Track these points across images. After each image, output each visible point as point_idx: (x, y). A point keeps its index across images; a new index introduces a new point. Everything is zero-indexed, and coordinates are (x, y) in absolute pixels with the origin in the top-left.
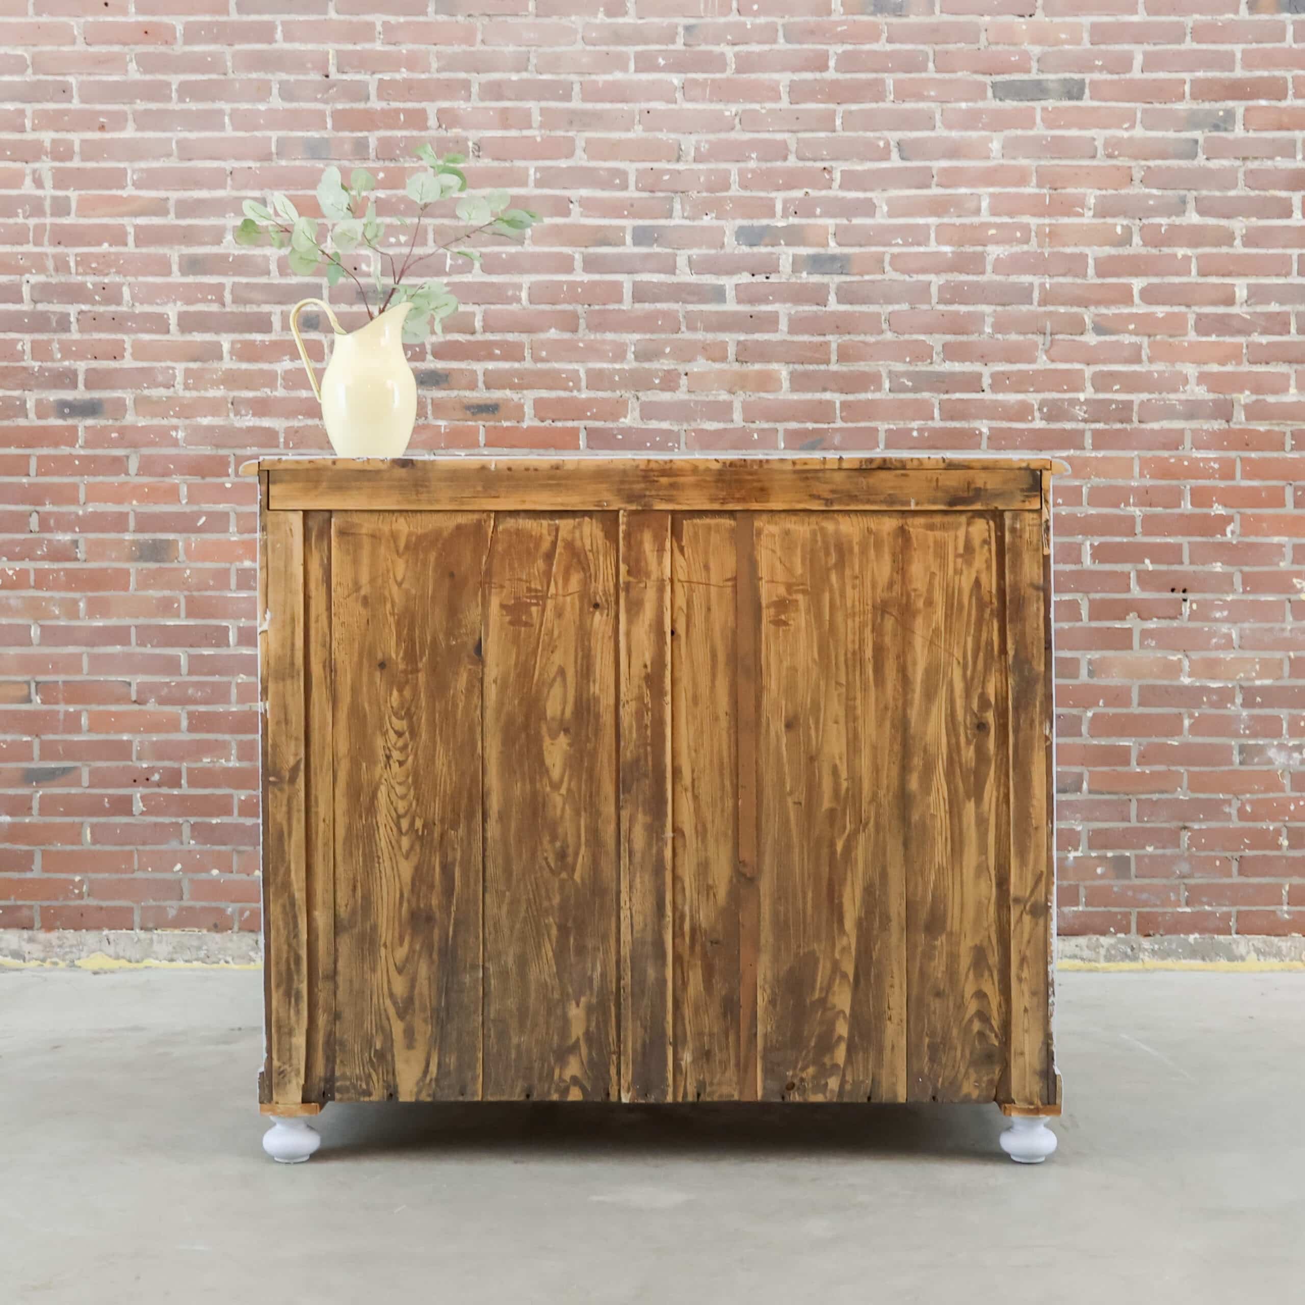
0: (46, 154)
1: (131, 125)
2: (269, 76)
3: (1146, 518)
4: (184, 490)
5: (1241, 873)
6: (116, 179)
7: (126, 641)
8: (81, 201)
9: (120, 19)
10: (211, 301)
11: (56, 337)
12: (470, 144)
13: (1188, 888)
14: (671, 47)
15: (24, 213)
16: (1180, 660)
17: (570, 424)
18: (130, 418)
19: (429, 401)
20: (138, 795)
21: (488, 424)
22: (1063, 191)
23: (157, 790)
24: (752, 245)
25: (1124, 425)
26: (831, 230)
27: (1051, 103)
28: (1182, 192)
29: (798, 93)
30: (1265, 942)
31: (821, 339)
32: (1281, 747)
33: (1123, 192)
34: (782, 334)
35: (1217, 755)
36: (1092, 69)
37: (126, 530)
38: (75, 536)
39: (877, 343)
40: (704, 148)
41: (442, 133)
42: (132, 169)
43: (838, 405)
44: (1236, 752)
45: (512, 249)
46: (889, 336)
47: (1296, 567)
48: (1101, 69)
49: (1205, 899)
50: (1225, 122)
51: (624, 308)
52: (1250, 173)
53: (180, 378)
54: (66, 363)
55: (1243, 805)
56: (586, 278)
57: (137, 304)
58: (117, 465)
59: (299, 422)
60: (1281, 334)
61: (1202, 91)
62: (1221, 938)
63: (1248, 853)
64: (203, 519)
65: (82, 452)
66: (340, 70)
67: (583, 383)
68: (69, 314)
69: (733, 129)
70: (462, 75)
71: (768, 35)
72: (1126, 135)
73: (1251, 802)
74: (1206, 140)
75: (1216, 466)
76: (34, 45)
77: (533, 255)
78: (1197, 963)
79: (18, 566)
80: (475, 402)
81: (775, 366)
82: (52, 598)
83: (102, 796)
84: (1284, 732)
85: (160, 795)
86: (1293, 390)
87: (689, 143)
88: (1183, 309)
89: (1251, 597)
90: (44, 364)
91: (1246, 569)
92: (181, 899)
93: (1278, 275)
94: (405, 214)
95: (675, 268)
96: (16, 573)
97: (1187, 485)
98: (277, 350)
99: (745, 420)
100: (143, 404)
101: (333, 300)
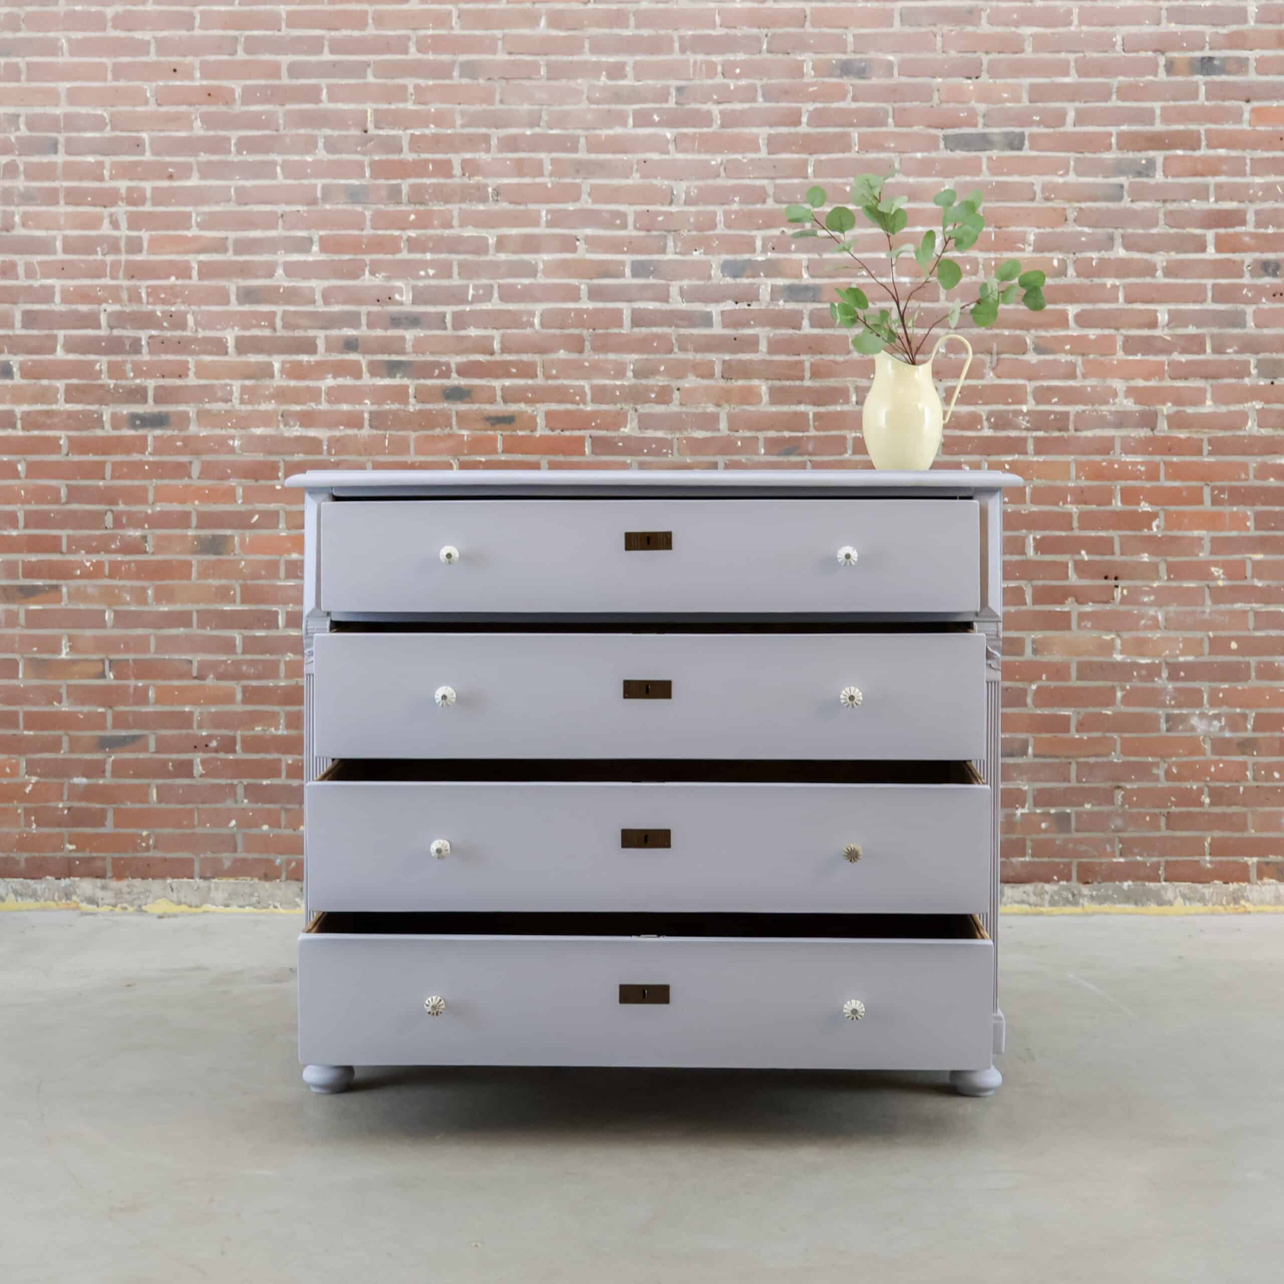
0: (122, 200)
1: (195, 173)
2: (316, 132)
3: (1082, 515)
4: (240, 491)
5: (1168, 827)
6: (183, 221)
7: (188, 624)
8: (152, 240)
9: (187, 83)
10: (264, 326)
11: (130, 358)
12: (490, 190)
13: (1121, 841)
14: (665, 106)
15: (102, 250)
16: (1113, 639)
17: (577, 433)
18: (193, 429)
19: (454, 413)
20: (198, 760)
21: (505, 433)
22: (1007, 229)
23: (214, 755)
24: (735, 276)
25: (1062, 433)
26: (805, 264)
27: (995, 153)
28: (1110, 230)
29: (775, 144)
30: (1190, 888)
31: (796, 358)
32: (1202, 716)
33: (1059, 230)
34: (762, 353)
35: (1146, 723)
36: (1032, 123)
37: (188, 527)
38: (145, 532)
39: (846, 362)
40: (694, 192)
41: (466, 180)
42: (196, 213)
43: (811, 416)
44: (1163, 721)
45: (526, 281)
46: (855, 355)
47: (1214, 558)
48: (1038, 124)
49: (1136, 850)
50: (1148, 169)
51: (623, 331)
52: (1169, 214)
53: (236, 394)
54: (138, 381)
55: (1170, 767)
56: (591, 305)
57: (200, 330)
58: (182, 470)
59: (341, 432)
60: (1198, 353)
61: (1129, 142)
62: (1151, 885)
63: (1174, 809)
64: (256, 517)
65: (151, 459)
66: (377, 127)
67: (589, 397)
68: (140, 339)
69: (718, 176)
70: (483, 130)
71: (749, 95)
72: (1061, 180)
73: (1178, 765)
74: (1131, 184)
75: (1143, 469)
76: (112, 106)
77: (544, 286)
78: (1130, 908)
79: (95, 558)
80: (493, 414)
81: (755, 382)
82: (123, 586)
83: (167, 761)
84: (1205, 701)
85: (217, 759)
86: (1209, 402)
87: (680, 188)
88: (1112, 331)
89: (1175, 584)
90: (119, 382)
91: (1170, 559)
92: (235, 850)
93: (1195, 302)
94: (433, 251)
95: (668, 296)
96: (93, 564)
97: (1119, 485)
98: (319, 370)
99: (730, 429)
100: (204, 417)
101: (370, 326)
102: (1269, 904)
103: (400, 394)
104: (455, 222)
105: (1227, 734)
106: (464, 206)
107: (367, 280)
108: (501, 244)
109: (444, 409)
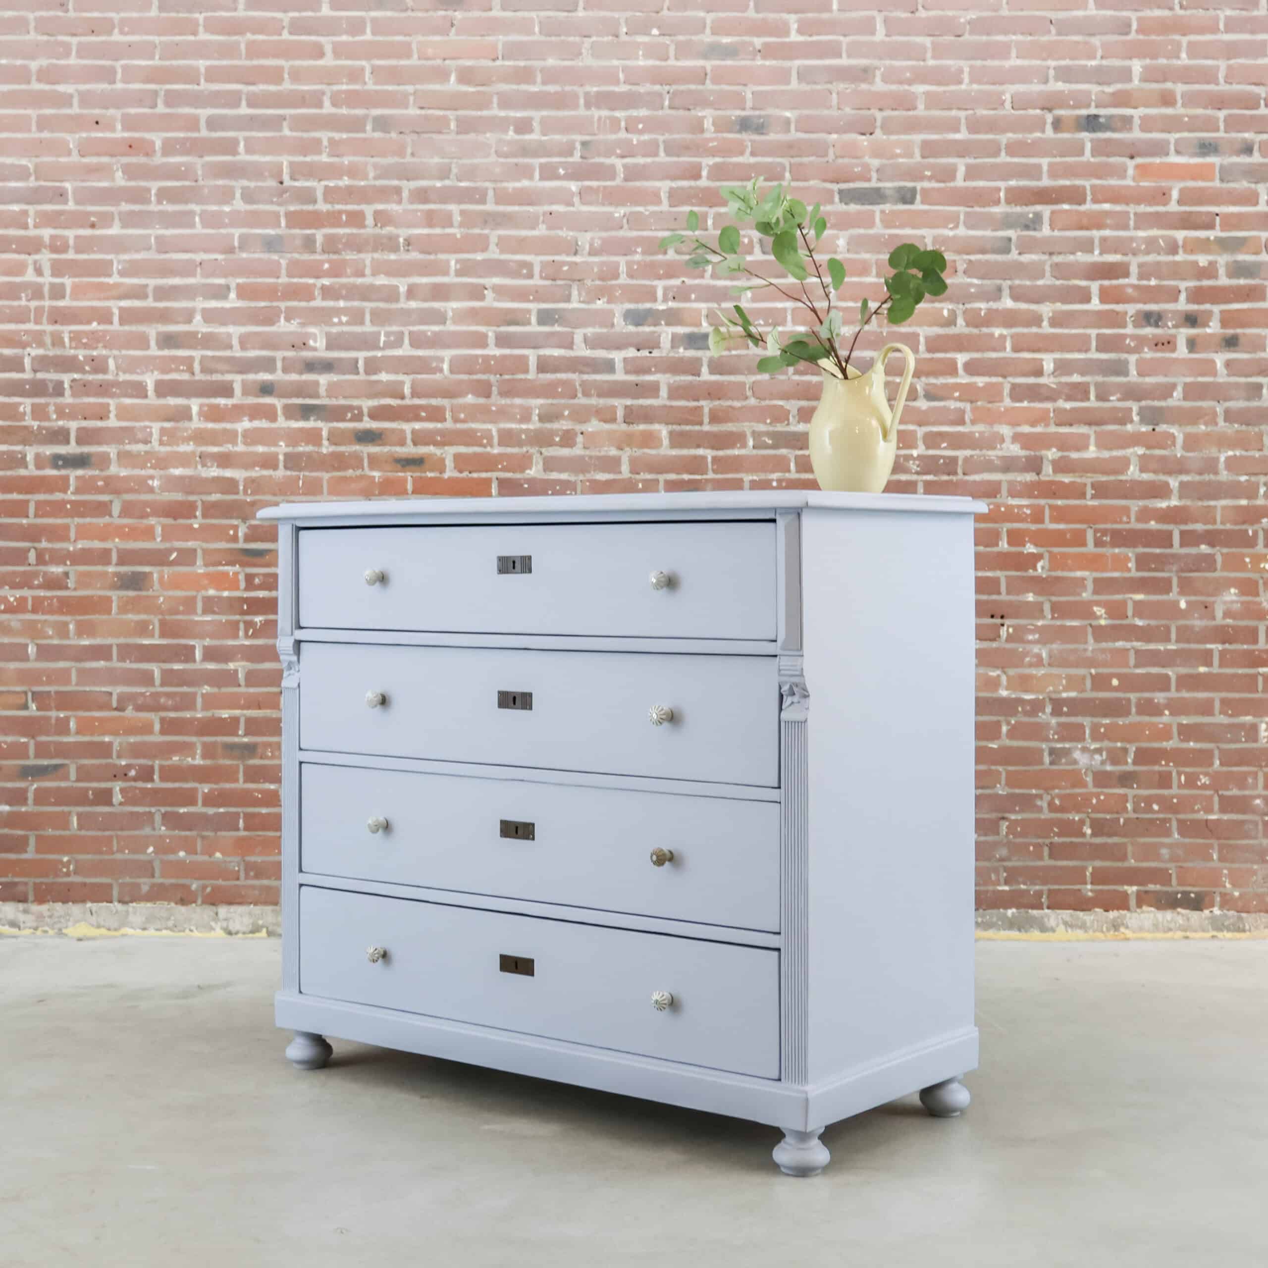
0: (45, 247)
1: (117, 223)
2: (232, 183)
4: (159, 530)
5: (1052, 856)
6: (103, 269)
7: (108, 658)
8: (75, 287)
9: (109, 135)
10: (183, 371)
11: (52, 400)
12: (401, 240)
13: (1006, 869)
14: (570, 160)
15: (27, 296)
16: (999, 676)
17: (484, 475)
18: (114, 469)
19: (365, 455)
20: (118, 789)
21: (415, 475)
23: (133, 784)
24: (637, 324)
25: (951, 477)
26: (704, 312)
27: (887, 207)
28: (998, 282)
29: (676, 198)
30: (1071, 916)
31: (695, 404)
32: (1085, 750)
34: (662, 399)
35: (1030, 757)
36: (922, 178)
37: (108, 563)
38: (66, 569)
39: (743, 407)
40: (597, 243)
41: (377, 231)
42: (118, 261)
43: (709, 460)
44: (1046, 754)
45: (436, 328)
46: (752, 401)
47: (1096, 598)
48: (930, 179)
49: (1020, 879)
50: (1035, 223)
51: (530, 377)
52: (1056, 266)
53: (156, 436)
54: (61, 423)
55: (1053, 799)
56: (498, 352)
57: (120, 373)
58: (103, 509)
59: (257, 472)
60: (1082, 400)
61: (1017, 197)
62: (1035, 912)
63: (1057, 839)
64: (175, 555)
65: (73, 498)
66: (293, 178)
67: (496, 440)
68: (63, 382)
69: (621, 228)
70: (395, 183)
71: (651, 149)
72: (951, 233)
73: (1061, 797)
74: (1018, 237)
75: (1028, 512)
76: (37, 156)
77: (454, 333)
78: (1014, 934)
79: (18, 593)
80: (404, 456)
81: (656, 427)
82: (45, 621)
83: (87, 789)
84: (1087, 736)
85: (136, 788)
86: (1092, 448)
87: (585, 239)
88: (1000, 379)
89: (1059, 623)
90: (42, 424)
91: (1054, 599)
92: (153, 876)
93: (1079, 351)
94: (345, 298)
95: (572, 343)
96: (16, 599)
97: (1005, 527)
98: (237, 412)
99: (631, 472)
100: (125, 458)
101: (285, 370)
102: (1149, 931)
103: (313, 437)
104: (368, 271)
105: (1109, 768)
106: (376, 256)
107: (283, 326)
108: (411, 293)
109: (355, 451)
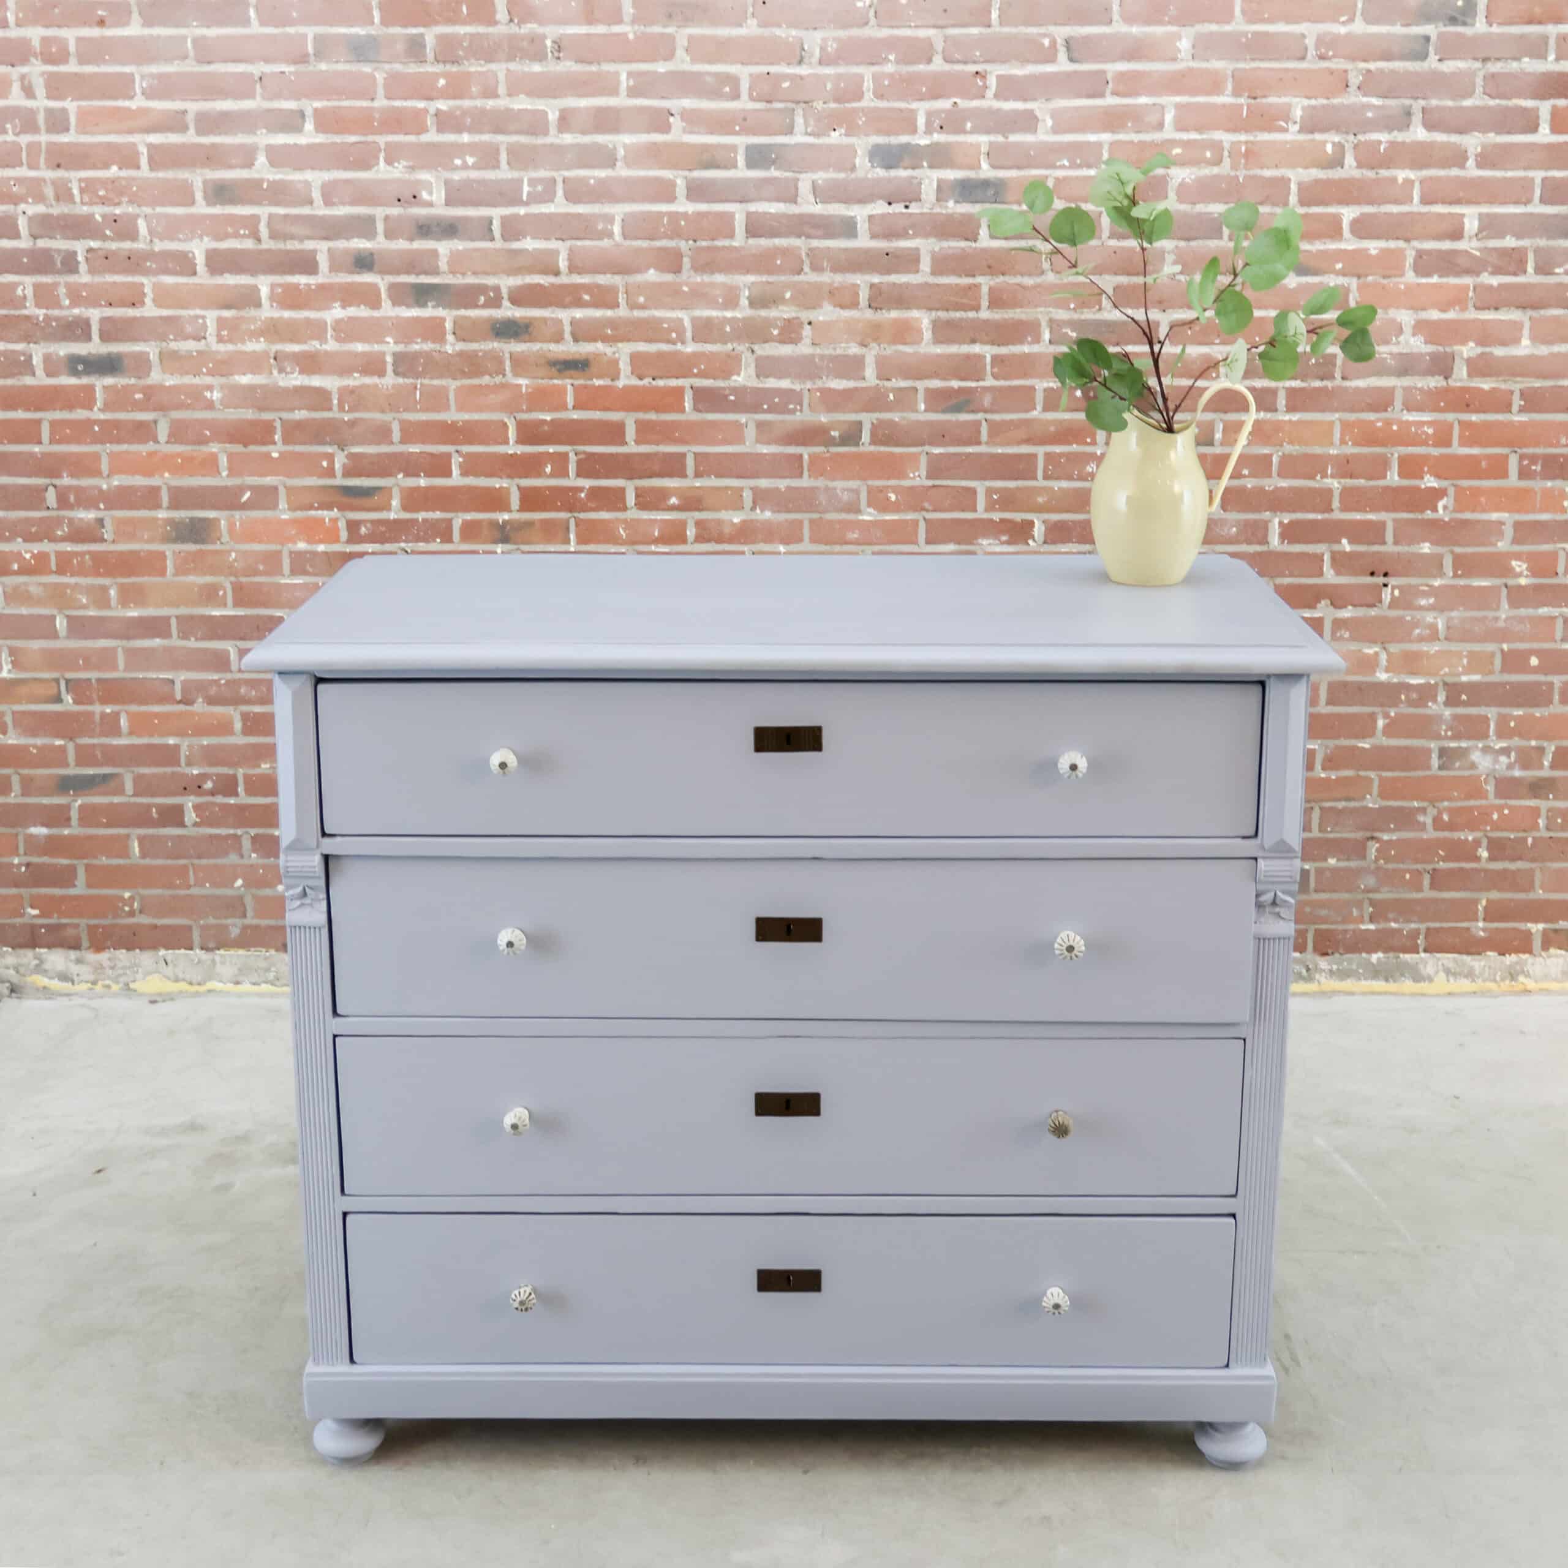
0: (35, 56)
1: (136, 19)
3: (1345, 492)
4: (223, 460)
5: (1433, 886)
6: (122, 86)
7: (167, 635)
8: (82, 114)
10: (244, 236)
11: (62, 279)
12: (549, 43)
13: (1372, 903)
15: (14, 127)
16: (1376, 654)
17: (674, 383)
18: (156, 376)
19: (507, 355)
20: (190, 804)
21: (577, 382)
22: (1264, 100)
23: (210, 799)
24: (888, 167)
25: (1325, 383)
26: (984, 149)
28: (1407, 102)
30: (1456, 961)
31: (969, 281)
32: (1486, 750)
33: (1336, 101)
34: (923, 275)
35: (1413, 759)
37: (158, 506)
38: (100, 514)
39: (1036, 287)
40: (832, 47)
41: (514, 29)
42: (141, 74)
43: (988, 359)
44: (1435, 756)
45: (602, 173)
46: (1051, 277)
47: (1517, 548)
49: (1391, 916)
50: (1463, 14)
51: (735, 244)
52: (1491, 78)
54: (76, 311)
55: (1440, 813)
56: (691, 208)
57: (156, 240)
58: (143, 432)
59: (356, 380)
60: (1515, 274)
62: (1407, 957)
63: (1442, 865)
64: (248, 495)
65: (102, 416)
67: (689, 335)
68: (75, 253)
69: (866, 23)
72: (1343, 30)
73: (1450, 810)
74: (1440, 36)
75: (1430, 431)
77: (627, 181)
78: (1379, 985)
79: (36, 548)
80: (562, 357)
81: (915, 314)
82: (77, 585)
83: (149, 806)
84: (1491, 733)
85: (214, 804)
86: (1525, 341)
87: (813, 41)
88: (1401, 244)
89: (1462, 582)
90: (50, 312)
91: (1458, 550)
92: (245, 916)
93: (1517, 202)
94: (470, 130)
95: (797, 195)
96: (34, 556)
97: (1395, 453)
98: (326, 295)
99: (879, 378)
100: (169, 359)
101: (389, 235)
102: (1556, 980)
103: (433, 330)
104: (502, 90)
105: (1517, 773)
106: (513, 66)
107: (382, 171)
108: (565, 121)
109: (493, 350)
